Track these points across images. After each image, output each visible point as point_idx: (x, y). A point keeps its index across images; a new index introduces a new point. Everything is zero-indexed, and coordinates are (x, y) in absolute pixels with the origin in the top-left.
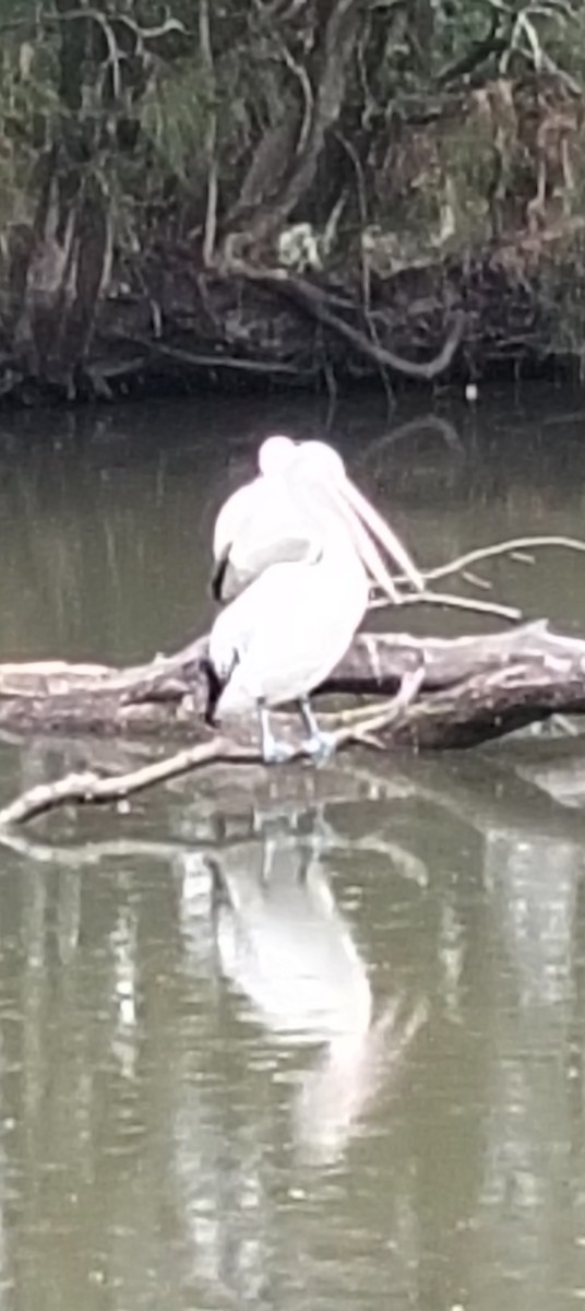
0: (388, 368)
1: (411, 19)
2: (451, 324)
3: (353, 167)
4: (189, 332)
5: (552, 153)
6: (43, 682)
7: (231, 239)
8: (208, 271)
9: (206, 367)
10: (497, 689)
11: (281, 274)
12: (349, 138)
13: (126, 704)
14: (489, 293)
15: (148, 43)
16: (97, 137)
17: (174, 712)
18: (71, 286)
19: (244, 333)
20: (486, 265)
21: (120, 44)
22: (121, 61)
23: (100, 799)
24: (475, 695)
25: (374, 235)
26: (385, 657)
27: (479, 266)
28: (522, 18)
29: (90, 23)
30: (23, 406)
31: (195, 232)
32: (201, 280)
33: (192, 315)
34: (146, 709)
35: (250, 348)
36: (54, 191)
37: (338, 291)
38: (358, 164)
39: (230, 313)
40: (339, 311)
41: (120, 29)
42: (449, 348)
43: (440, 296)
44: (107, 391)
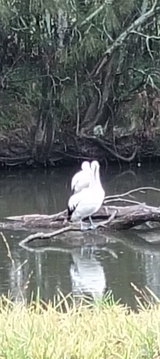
0: (120, 159)
1: (124, 77)
2: (134, 149)
3: (111, 112)
4: (73, 151)
5: (156, 107)
6: (34, 218)
7: (83, 129)
8: (77, 137)
9: (77, 159)
10: (133, 216)
11: (95, 137)
12: (110, 105)
13: (52, 221)
14: (143, 142)
15: (62, 82)
16: (51, 104)
17: (62, 223)
18: (45, 140)
19: (86, 151)
20: (143, 135)
21: (56, 82)
22: (56, 87)
23: (44, 238)
24: (129, 218)
25: (116, 128)
26: (109, 211)
27: (141, 135)
28: (149, 76)
29: (49, 78)
30: (34, 168)
31: (74, 127)
32: (76, 138)
33: (74, 147)
34: (56, 222)
35: (87, 155)
36: (41, 118)
37: (108, 141)
38: (112, 111)
39: (83, 146)
40: (108, 146)
41: (56, 79)
42: (134, 154)
43: (132, 142)
44: (54, 164)
